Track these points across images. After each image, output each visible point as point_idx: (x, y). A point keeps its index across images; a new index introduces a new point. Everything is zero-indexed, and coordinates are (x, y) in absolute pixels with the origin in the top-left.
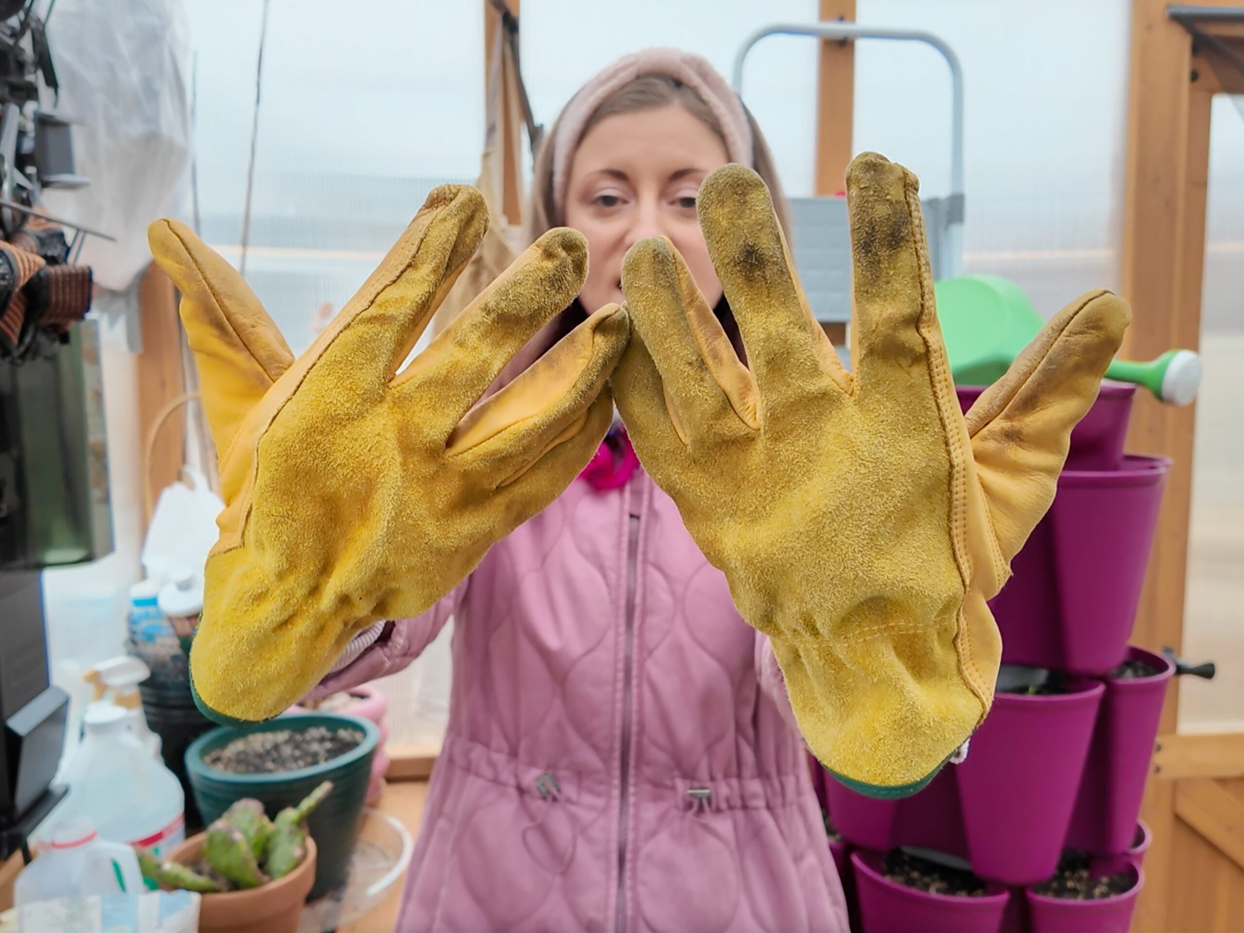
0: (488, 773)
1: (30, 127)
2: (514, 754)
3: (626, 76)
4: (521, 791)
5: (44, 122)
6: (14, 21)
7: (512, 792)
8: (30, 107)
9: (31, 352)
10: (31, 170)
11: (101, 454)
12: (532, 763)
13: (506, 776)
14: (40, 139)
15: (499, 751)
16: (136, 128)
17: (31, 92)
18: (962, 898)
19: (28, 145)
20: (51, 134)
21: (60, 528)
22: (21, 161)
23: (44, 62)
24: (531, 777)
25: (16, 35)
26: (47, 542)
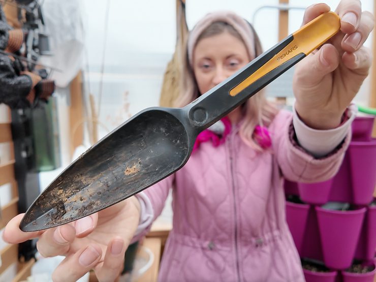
0: (191, 244)
1: (37, 38)
2: (199, 237)
3: (208, 23)
4: (203, 249)
5: (41, 36)
6: (32, 5)
7: (200, 250)
8: (37, 31)
9: (37, 106)
10: (37, 50)
11: (58, 137)
12: (206, 239)
13: (198, 245)
14: (40, 41)
15: (194, 237)
16: (68, 37)
17: (36, 26)
18: (322, 274)
19: (36, 43)
20: (43, 40)
21: (45, 160)
22: (34, 47)
23: (41, 17)
24: (206, 244)
25: (32, 9)
26: (41, 164)
